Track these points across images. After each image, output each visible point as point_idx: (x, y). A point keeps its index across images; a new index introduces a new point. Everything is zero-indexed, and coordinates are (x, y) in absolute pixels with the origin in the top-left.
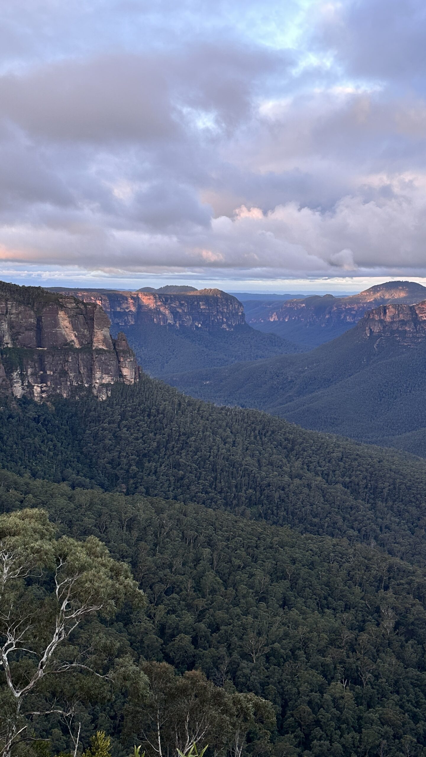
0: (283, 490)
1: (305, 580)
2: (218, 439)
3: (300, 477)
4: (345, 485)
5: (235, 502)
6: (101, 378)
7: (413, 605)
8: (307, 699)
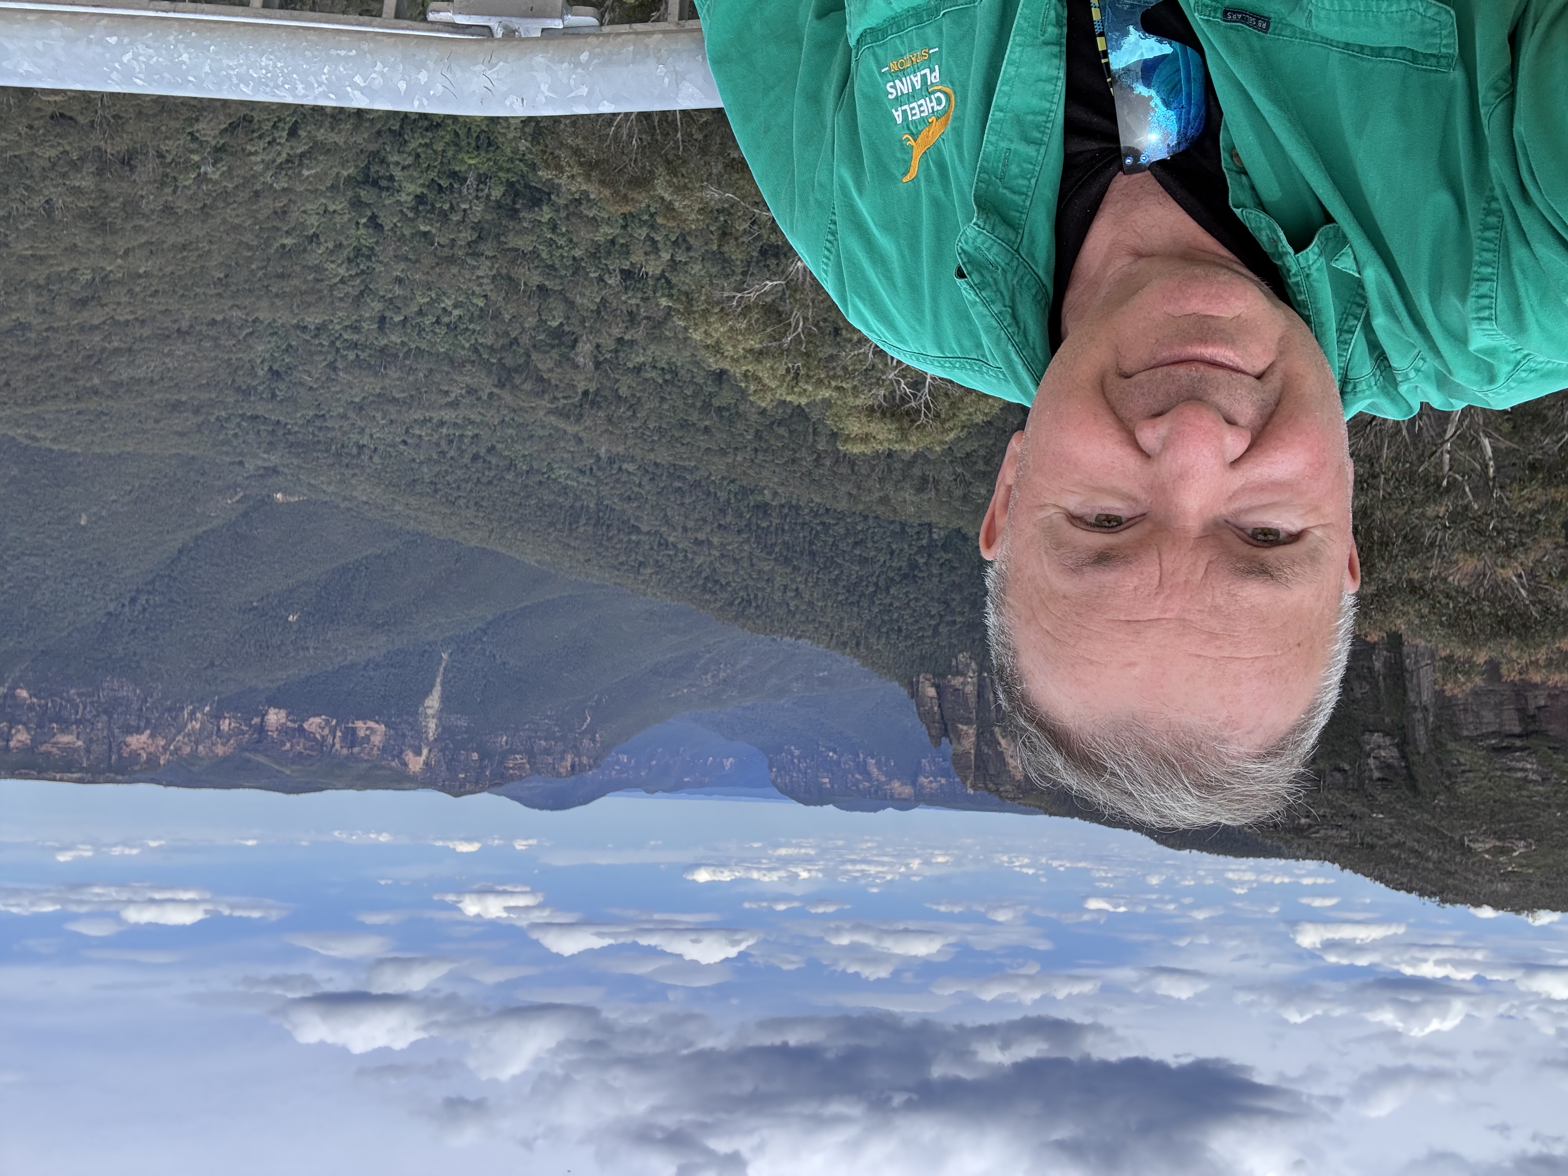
0: (720, 526)
1: (693, 405)
2: (807, 596)
3: (698, 543)
4: (636, 530)
5: (786, 510)
6: (964, 684)
7: (551, 370)
8: (692, 254)
